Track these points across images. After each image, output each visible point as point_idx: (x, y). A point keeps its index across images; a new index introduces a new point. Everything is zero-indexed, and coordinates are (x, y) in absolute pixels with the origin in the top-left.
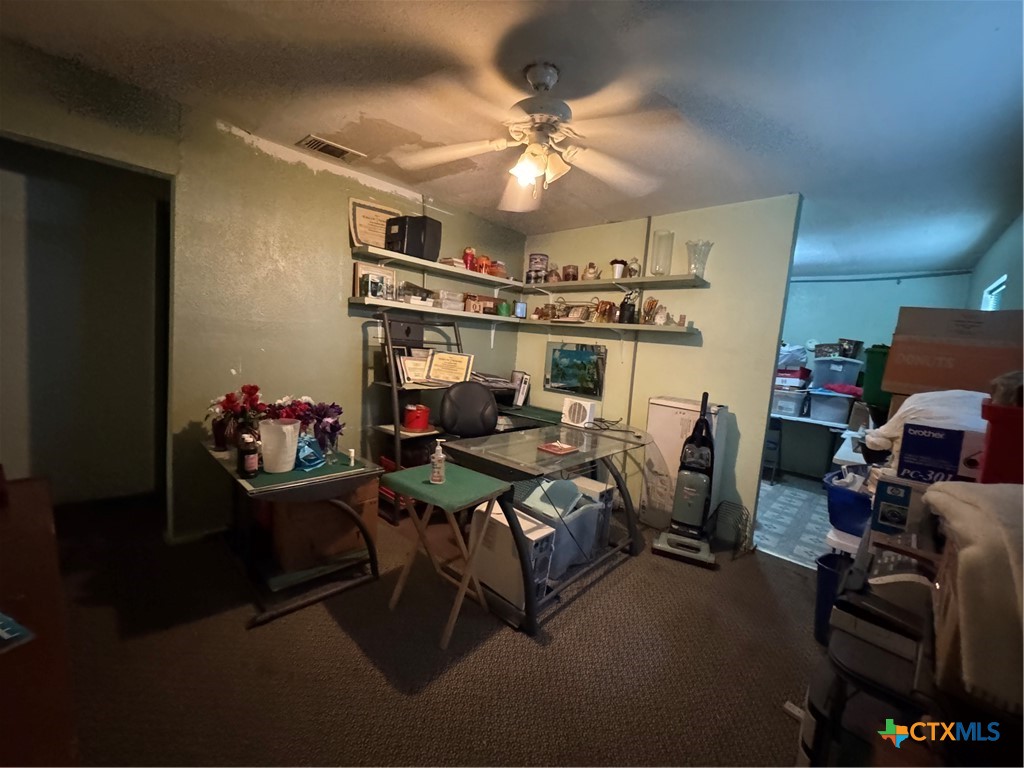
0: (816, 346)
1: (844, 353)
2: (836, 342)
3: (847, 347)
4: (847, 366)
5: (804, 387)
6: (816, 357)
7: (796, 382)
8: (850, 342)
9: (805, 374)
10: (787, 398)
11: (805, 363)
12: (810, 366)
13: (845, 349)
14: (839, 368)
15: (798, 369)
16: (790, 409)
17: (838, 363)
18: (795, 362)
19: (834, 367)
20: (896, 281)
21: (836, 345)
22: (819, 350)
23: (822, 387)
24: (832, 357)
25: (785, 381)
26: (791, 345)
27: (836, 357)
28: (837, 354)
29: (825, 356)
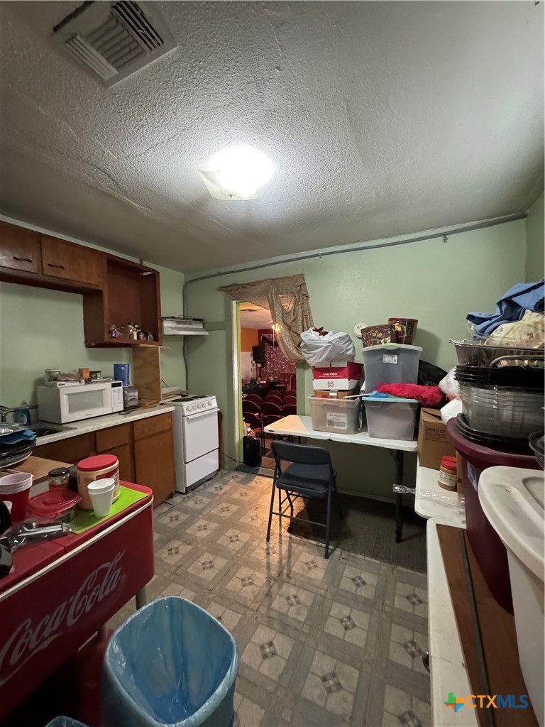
0: (363, 331)
1: (397, 338)
2: (387, 323)
3: (399, 329)
4: (403, 355)
5: (356, 390)
6: (365, 346)
7: (344, 384)
8: (402, 321)
9: (355, 371)
10: (335, 408)
11: (353, 356)
12: (359, 359)
13: (397, 332)
14: (393, 360)
15: (345, 365)
16: (343, 424)
17: (391, 352)
18: (340, 357)
19: (387, 359)
20: (441, 238)
21: (385, 326)
22: (368, 335)
23: (376, 389)
24: (383, 345)
25: (332, 384)
26: (334, 333)
27: (388, 344)
28: (388, 339)
29: (375, 343)
